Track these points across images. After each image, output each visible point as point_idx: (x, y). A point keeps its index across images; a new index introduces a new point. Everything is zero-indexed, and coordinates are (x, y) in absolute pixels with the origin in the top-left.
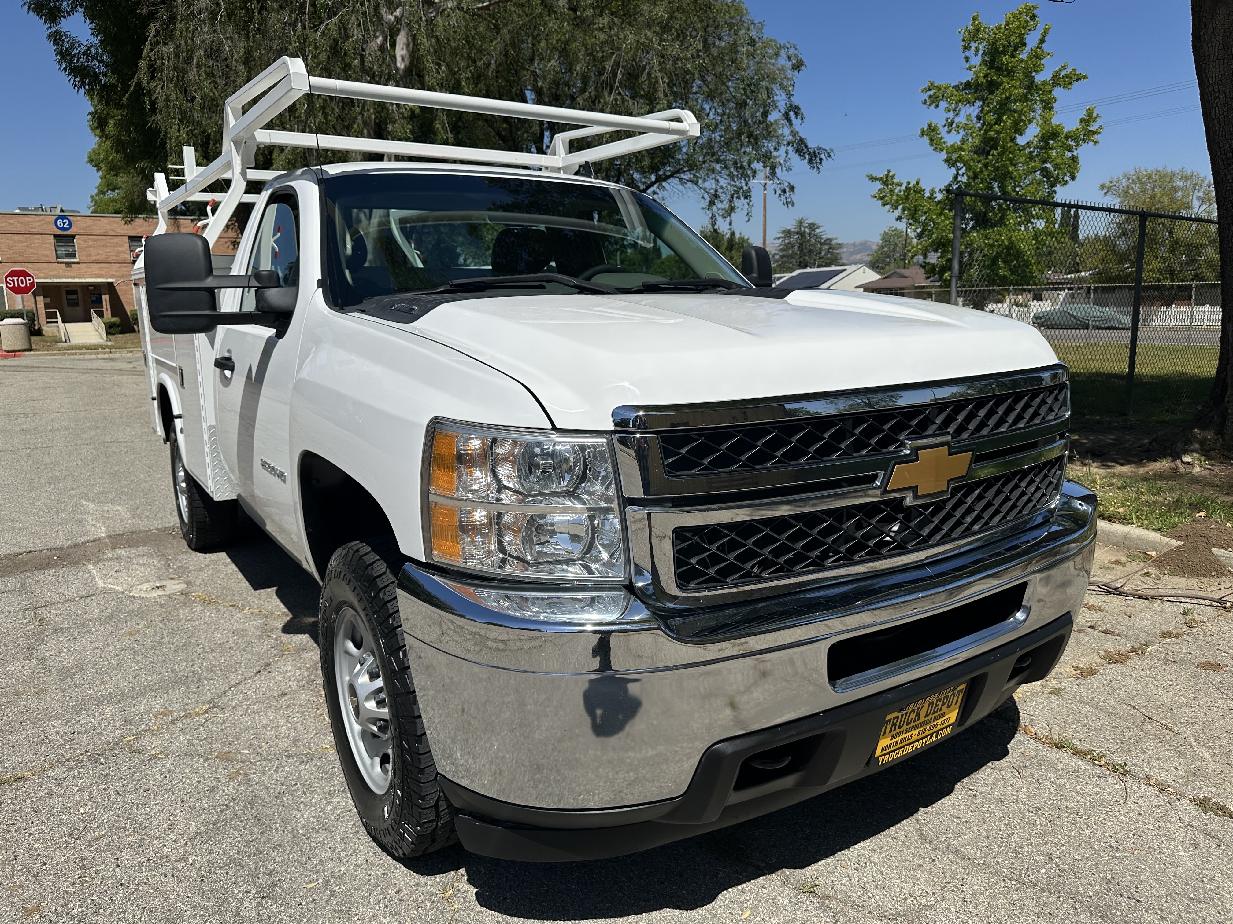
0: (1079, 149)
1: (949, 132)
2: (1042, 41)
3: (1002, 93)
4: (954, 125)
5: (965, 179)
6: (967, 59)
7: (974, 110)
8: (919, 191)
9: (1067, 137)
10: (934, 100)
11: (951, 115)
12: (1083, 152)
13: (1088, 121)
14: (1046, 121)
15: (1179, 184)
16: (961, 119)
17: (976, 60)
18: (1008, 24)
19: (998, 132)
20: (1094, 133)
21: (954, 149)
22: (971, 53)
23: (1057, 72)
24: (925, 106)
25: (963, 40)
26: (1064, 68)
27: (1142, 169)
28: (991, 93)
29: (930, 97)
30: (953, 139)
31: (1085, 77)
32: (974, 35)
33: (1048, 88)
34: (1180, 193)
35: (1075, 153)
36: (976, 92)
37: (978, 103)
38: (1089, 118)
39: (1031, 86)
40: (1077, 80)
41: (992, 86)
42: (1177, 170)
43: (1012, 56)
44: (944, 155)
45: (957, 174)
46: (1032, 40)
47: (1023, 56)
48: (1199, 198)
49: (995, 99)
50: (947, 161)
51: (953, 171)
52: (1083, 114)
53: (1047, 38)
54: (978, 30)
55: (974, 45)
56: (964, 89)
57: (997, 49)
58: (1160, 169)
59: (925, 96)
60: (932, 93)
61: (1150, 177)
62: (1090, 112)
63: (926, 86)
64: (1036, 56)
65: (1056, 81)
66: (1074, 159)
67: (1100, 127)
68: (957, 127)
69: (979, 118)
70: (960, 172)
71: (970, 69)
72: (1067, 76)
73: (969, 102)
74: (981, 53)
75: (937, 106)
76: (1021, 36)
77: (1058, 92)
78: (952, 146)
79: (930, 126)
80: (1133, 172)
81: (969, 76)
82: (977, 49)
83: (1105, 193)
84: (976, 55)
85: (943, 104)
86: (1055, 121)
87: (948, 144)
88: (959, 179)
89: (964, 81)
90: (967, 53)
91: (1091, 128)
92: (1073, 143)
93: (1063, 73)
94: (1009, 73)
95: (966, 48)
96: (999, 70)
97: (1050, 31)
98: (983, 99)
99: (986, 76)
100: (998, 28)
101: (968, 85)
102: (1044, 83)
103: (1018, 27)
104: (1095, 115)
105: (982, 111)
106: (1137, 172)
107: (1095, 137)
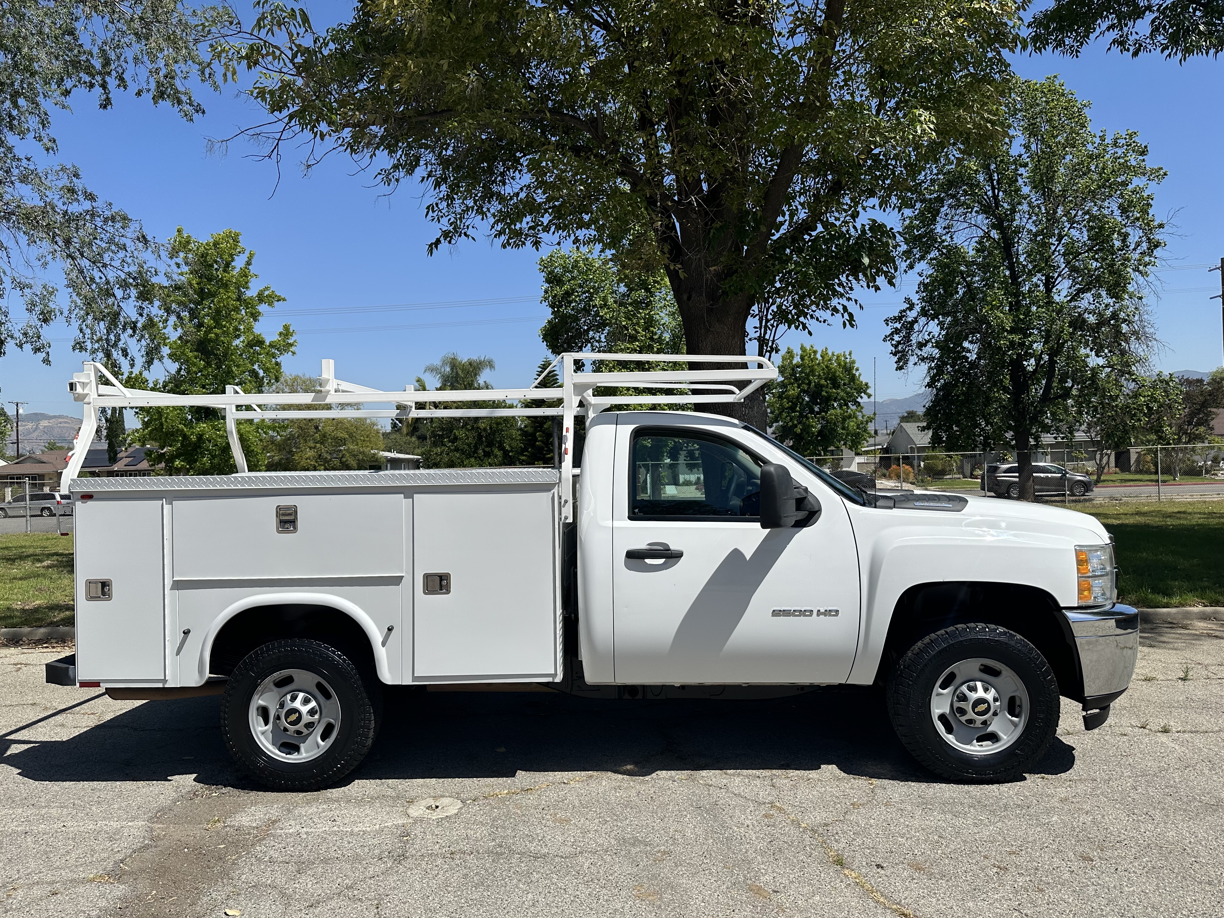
0: (282, 357)
2: (249, 263)
6: (177, 265)
9: (271, 345)
12: (285, 359)
13: (286, 335)
17: (187, 268)
18: (217, 243)
20: (291, 345)
22: (180, 261)
23: (262, 291)
25: (173, 249)
26: (267, 288)
31: (284, 300)
32: (184, 245)
33: (255, 303)
35: (278, 360)
39: (242, 300)
40: (278, 301)
46: (240, 261)
47: (234, 273)
52: (281, 329)
53: (252, 262)
54: (187, 242)
55: (183, 254)
56: (175, 291)
62: (286, 328)
64: (244, 274)
65: (261, 298)
66: (278, 365)
67: (297, 341)
71: (181, 274)
72: (269, 296)
74: (190, 262)
76: (230, 256)
77: (262, 308)
78: (175, 342)
81: (178, 280)
82: (187, 259)
84: (185, 263)
86: (259, 332)
89: (174, 284)
90: (177, 260)
91: (289, 341)
92: (276, 352)
93: (266, 293)
95: (176, 255)
97: (254, 256)
99: (197, 284)
100: (208, 245)
101: (179, 288)
102: (251, 298)
104: (290, 330)
107: (293, 349)
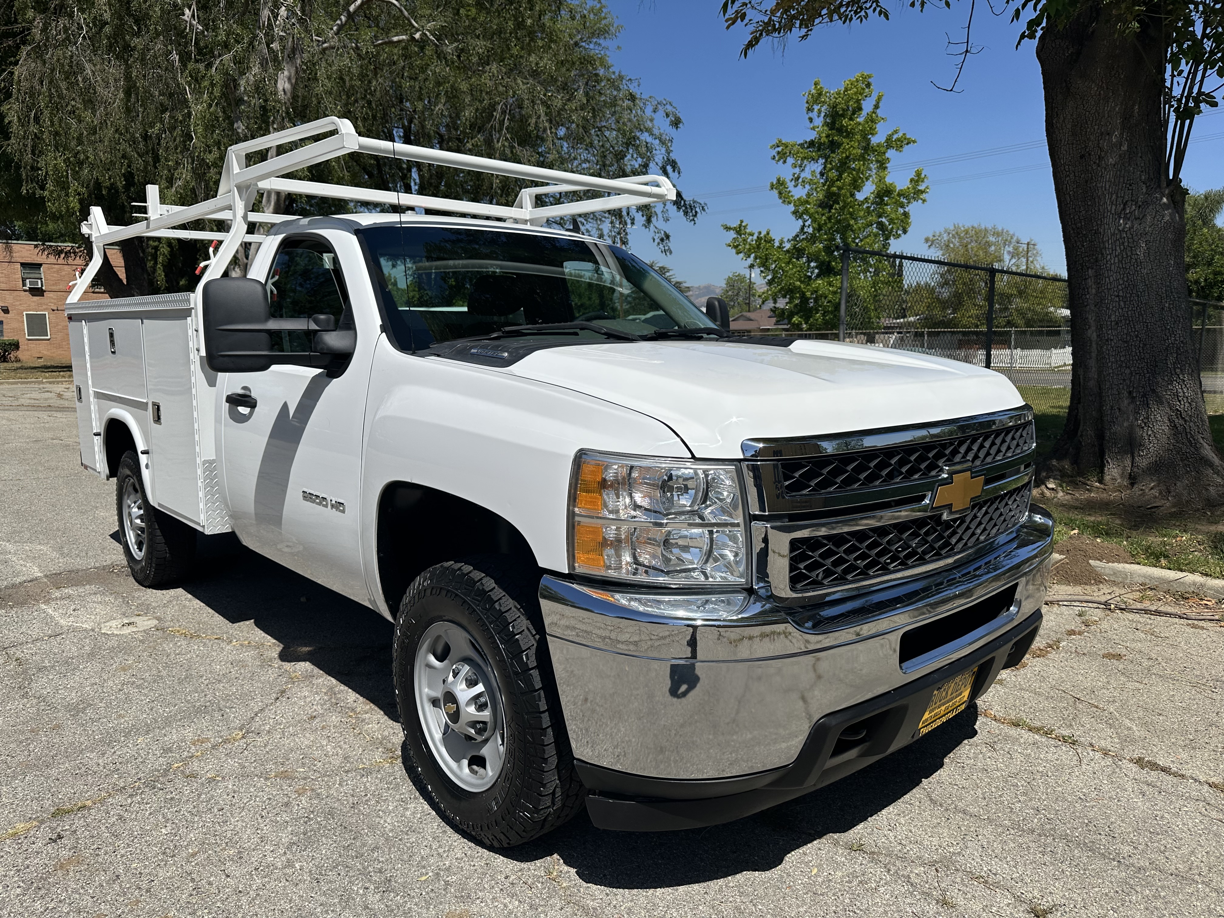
0: (910, 206)
1: (796, 186)
2: (877, 107)
3: (842, 153)
4: (800, 180)
5: (810, 230)
6: (811, 120)
7: (818, 167)
8: (771, 241)
9: (899, 195)
10: (782, 156)
11: (797, 170)
12: (913, 208)
13: (917, 181)
14: (881, 179)
15: (992, 239)
16: (806, 175)
17: (819, 121)
18: (846, 90)
19: (840, 188)
20: (922, 192)
21: (801, 202)
22: (814, 115)
23: (891, 136)
24: (774, 162)
25: (807, 102)
26: (896, 132)
27: (961, 225)
28: (833, 152)
29: (779, 153)
30: (799, 192)
31: (914, 142)
32: (817, 98)
33: (883, 150)
34: (993, 248)
35: (907, 210)
36: (819, 150)
37: (822, 161)
38: (918, 179)
39: (867, 148)
40: (907, 144)
41: (833, 146)
42: (990, 227)
43: (851, 119)
44: (792, 208)
45: (804, 225)
46: (867, 106)
47: (861, 120)
48: (1009, 252)
49: (836, 158)
50: (795, 213)
51: (800, 222)
52: (912, 175)
53: (880, 104)
54: (820, 94)
55: (816, 108)
56: (808, 147)
57: (837, 112)
58: (976, 225)
59: (774, 152)
60: (780, 149)
61: (967, 232)
62: (918, 174)
63: (774, 143)
64: (872, 120)
65: (890, 143)
66: (906, 215)
67: (927, 188)
68: (803, 182)
69: (822, 174)
70: (807, 224)
71: (813, 129)
72: (898, 140)
73: (813, 159)
74: (823, 115)
75: (785, 162)
76: (858, 101)
77: (891, 154)
78: (799, 199)
79: (779, 180)
80: (952, 228)
81: (812, 136)
82: (820, 111)
83: (930, 246)
84: (819, 116)
85: (790, 160)
86: (888, 180)
87: (796, 198)
88: (805, 230)
89: (808, 140)
90: (811, 115)
91: (920, 188)
92: (905, 201)
93: (895, 137)
94: (849, 134)
95: (810, 110)
96: (840, 131)
97: (883, 98)
98: (826, 157)
99: (828, 136)
100: (838, 93)
101: (812, 144)
102: (878, 145)
103: (856, 93)
104: (923, 176)
105: (825, 168)
106: (956, 227)
107: (923, 196)
